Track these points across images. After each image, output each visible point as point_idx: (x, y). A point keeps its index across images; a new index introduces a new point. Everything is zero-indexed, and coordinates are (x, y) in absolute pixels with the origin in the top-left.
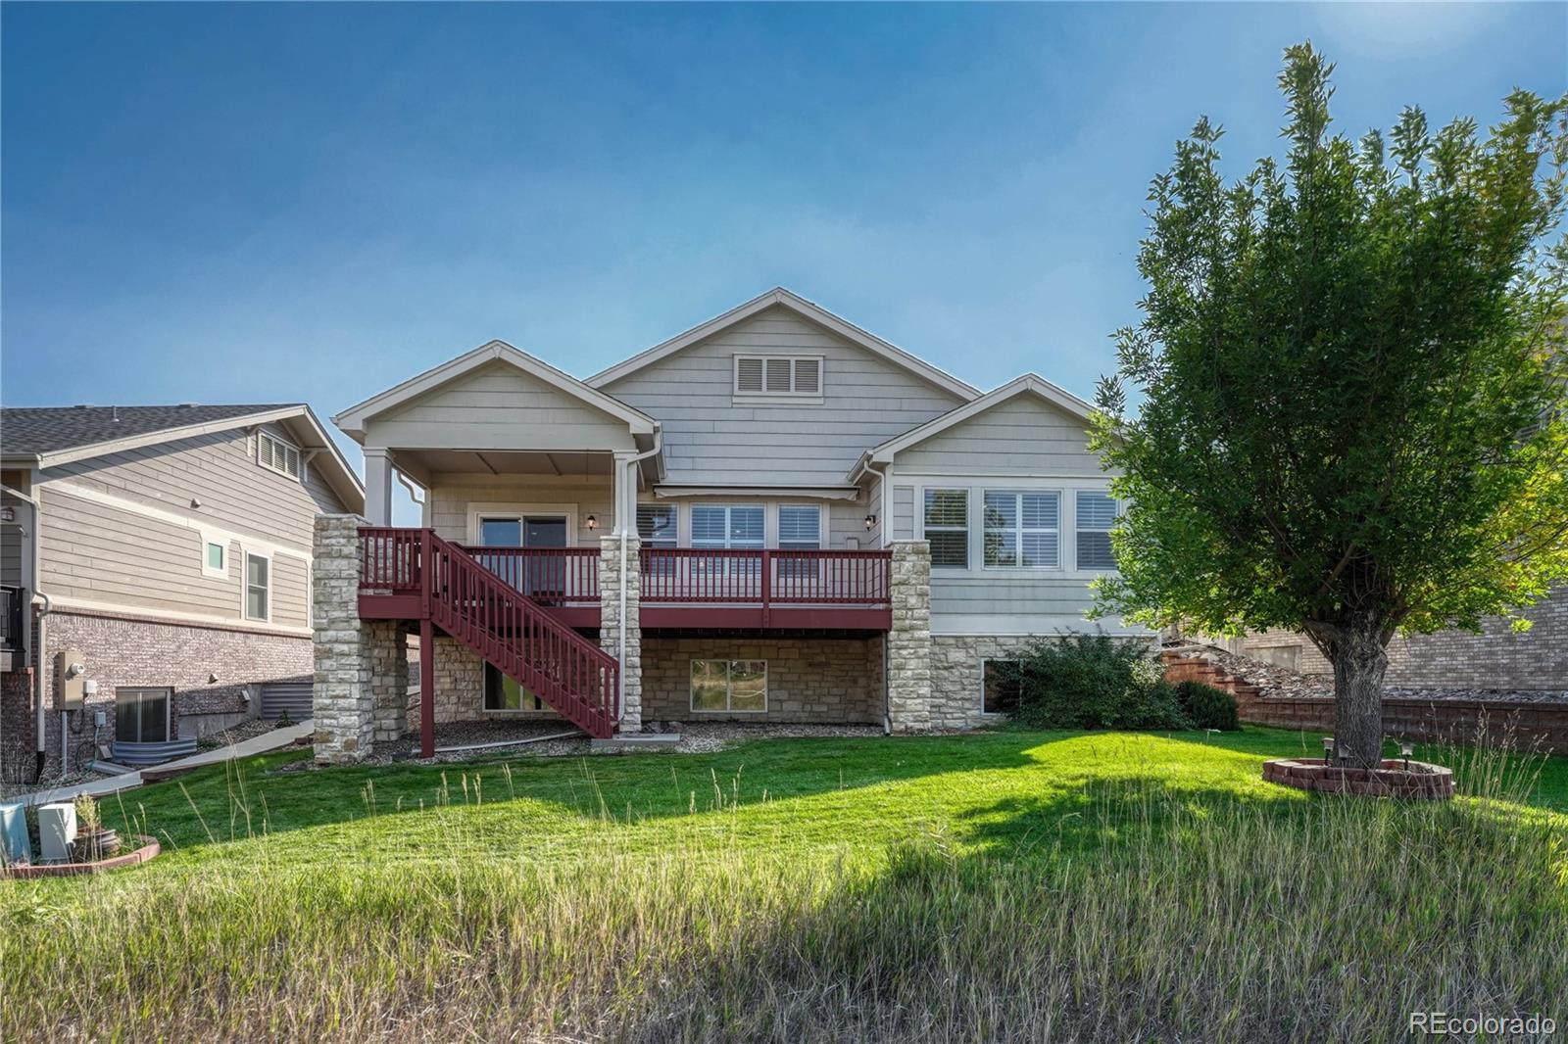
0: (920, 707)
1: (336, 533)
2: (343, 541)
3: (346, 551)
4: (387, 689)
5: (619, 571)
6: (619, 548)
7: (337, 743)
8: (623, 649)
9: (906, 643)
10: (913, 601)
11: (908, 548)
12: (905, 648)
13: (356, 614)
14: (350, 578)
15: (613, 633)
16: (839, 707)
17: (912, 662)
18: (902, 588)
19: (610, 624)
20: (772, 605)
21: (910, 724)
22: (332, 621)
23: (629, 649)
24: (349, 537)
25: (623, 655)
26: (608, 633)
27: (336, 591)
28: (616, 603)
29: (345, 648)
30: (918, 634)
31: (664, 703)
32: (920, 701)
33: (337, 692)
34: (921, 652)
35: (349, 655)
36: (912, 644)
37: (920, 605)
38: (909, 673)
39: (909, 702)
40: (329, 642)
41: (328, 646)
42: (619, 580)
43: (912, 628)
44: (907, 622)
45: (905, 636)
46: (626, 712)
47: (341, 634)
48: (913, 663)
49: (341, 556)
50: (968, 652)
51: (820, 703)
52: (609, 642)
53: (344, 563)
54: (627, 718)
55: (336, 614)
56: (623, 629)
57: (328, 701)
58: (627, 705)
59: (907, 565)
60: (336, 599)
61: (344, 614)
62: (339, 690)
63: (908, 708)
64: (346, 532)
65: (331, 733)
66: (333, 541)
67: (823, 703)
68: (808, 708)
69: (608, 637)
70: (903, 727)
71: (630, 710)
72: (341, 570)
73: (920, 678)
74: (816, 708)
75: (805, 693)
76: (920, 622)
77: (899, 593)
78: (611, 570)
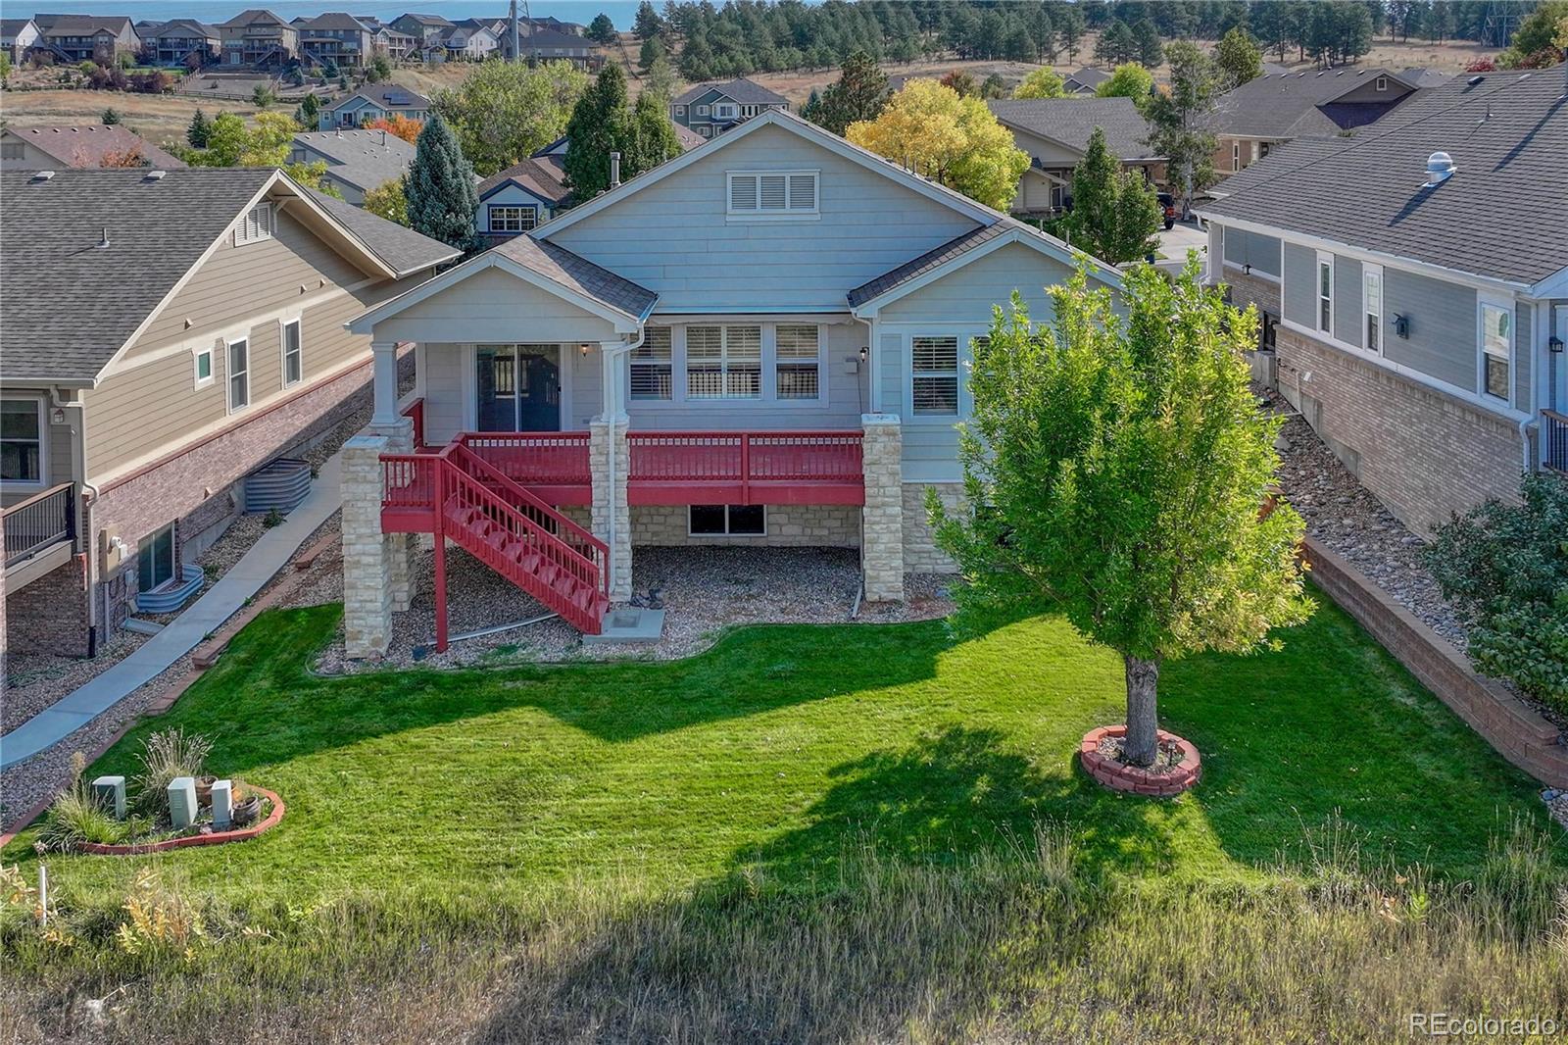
0: (892, 579)
1: (361, 461)
2: (367, 468)
3: (370, 477)
4: (399, 565)
5: (608, 454)
6: (607, 434)
7: (365, 641)
8: (613, 527)
9: (878, 519)
10: (884, 480)
11: (880, 430)
12: (878, 523)
13: (380, 530)
14: (373, 500)
15: (604, 512)
16: (841, 531)
17: (883, 536)
18: (874, 468)
19: (600, 503)
20: (752, 483)
21: (883, 595)
22: (360, 537)
23: (618, 526)
24: (373, 465)
25: (612, 532)
26: (599, 512)
27: (361, 511)
28: (605, 484)
29: (371, 560)
30: (890, 510)
31: (662, 528)
32: (893, 572)
33: (365, 597)
34: (893, 527)
35: (374, 565)
36: (884, 520)
37: (891, 484)
38: (882, 547)
39: (882, 573)
40: (358, 554)
41: (356, 558)
42: (608, 463)
43: (884, 504)
44: (879, 499)
45: (879, 512)
46: (617, 584)
47: (367, 548)
48: (885, 538)
49: (365, 481)
50: (958, 499)
51: (821, 527)
52: (600, 520)
53: (368, 488)
54: (618, 590)
55: (362, 531)
56: (612, 509)
57: (357, 605)
58: (618, 577)
59: (878, 446)
60: (362, 517)
61: (369, 531)
62: (367, 595)
63: (882, 579)
64: (369, 461)
65: (360, 632)
66: (359, 468)
67: (825, 527)
68: (808, 531)
69: (599, 516)
70: (877, 597)
71: (621, 582)
72: (365, 494)
73: (892, 552)
74: (816, 532)
75: (805, 516)
76: (892, 500)
77: (871, 472)
78: (601, 454)
